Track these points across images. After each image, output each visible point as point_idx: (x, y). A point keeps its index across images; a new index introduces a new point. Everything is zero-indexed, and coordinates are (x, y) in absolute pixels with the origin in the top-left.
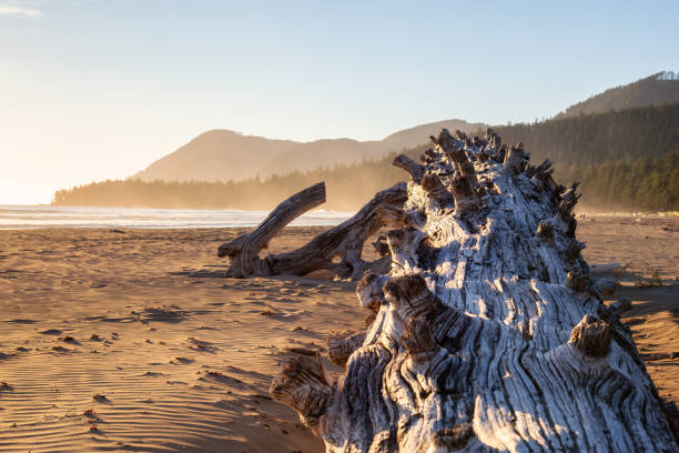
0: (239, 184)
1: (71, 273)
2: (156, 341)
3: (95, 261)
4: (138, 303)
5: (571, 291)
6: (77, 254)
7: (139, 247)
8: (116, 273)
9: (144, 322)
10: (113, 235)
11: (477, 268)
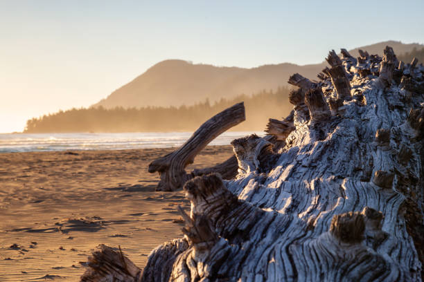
0: (191, 108)
1: (17, 190)
2: (68, 248)
3: (42, 180)
4: (63, 216)
5: (377, 188)
6: (28, 174)
7: (86, 166)
8: (59, 190)
9: (65, 232)
10: (67, 157)
11: (303, 170)
